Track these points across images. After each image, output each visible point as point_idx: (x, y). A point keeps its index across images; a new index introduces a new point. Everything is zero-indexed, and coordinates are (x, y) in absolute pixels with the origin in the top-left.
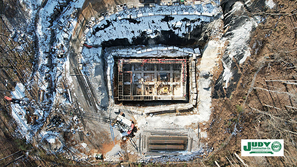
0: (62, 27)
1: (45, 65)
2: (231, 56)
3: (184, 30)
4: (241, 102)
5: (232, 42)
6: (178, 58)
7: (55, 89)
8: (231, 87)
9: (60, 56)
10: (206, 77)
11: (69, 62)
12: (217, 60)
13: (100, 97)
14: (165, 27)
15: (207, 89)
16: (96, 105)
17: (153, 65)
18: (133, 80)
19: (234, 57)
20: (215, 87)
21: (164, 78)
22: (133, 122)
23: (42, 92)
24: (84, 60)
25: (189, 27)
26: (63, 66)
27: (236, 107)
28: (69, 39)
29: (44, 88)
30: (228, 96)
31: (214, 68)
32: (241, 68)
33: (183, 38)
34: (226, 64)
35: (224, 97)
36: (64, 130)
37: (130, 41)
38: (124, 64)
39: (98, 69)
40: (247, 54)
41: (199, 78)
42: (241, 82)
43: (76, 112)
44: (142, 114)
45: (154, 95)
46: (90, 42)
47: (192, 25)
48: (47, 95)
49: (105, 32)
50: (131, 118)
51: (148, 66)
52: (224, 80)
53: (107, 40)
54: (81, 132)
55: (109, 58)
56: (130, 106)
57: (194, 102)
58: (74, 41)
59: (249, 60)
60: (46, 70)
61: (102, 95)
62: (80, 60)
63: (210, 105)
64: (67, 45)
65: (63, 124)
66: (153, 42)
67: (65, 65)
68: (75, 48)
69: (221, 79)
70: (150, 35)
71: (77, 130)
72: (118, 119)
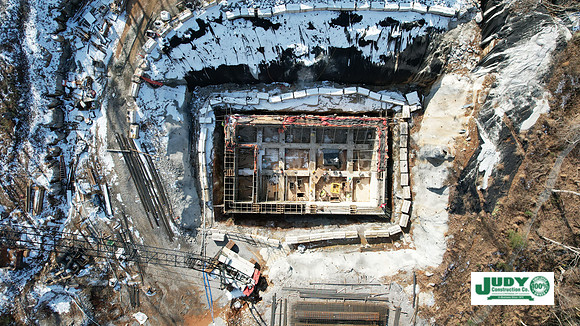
0: (89, 34)
1: (45, 126)
2: (499, 112)
3: (384, 48)
4: (518, 224)
5: (504, 78)
6: (366, 114)
7: (71, 183)
8: (498, 188)
9: (83, 105)
10: (436, 161)
11: (106, 120)
12: (467, 120)
13: (179, 204)
14: (339, 39)
15: (439, 191)
16: (171, 224)
17: (308, 130)
18: (259, 165)
19: (507, 114)
20: (458, 188)
21: (333, 161)
22: (257, 266)
23: (37, 192)
24: (141, 115)
25: (398, 41)
26: (93, 129)
27: (508, 236)
28: (106, 63)
29: (45, 180)
30: (488, 208)
31: (457, 140)
32: (524, 143)
33: (381, 67)
34: (487, 130)
35: (478, 211)
36: (94, 282)
37: (255, 71)
38: (240, 128)
39: (176, 138)
40: (542, 107)
41: (417, 162)
42: (523, 176)
43: (123, 238)
44: (280, 247)
45: (309, 202)
46: (156, 73)
47: (405, 35)
48: (51, 197)
49: (194, 48)
50: (252, 255)
51: (296, 133)
52: (481, 170)
53: (199, 67)
54: (133, 287)
55: (203, 111)
56: (253, 225)
57: (403, 221)
58: (119, 68)
59: (546, 124)
60: (50, 137)
61: (184, 199)
62: (131, 116)
63: (445, 229)
64: (101, 78)
65: (90, 267)
66: (310, 76)
67: (97, 128)
68: (121, 86)
69: (473, 166)
70: (304, 59)
71: (124, 282)
72: (222, 259)
